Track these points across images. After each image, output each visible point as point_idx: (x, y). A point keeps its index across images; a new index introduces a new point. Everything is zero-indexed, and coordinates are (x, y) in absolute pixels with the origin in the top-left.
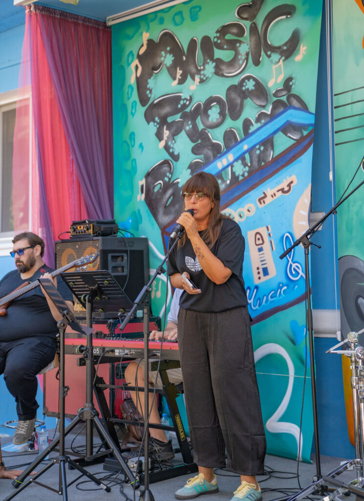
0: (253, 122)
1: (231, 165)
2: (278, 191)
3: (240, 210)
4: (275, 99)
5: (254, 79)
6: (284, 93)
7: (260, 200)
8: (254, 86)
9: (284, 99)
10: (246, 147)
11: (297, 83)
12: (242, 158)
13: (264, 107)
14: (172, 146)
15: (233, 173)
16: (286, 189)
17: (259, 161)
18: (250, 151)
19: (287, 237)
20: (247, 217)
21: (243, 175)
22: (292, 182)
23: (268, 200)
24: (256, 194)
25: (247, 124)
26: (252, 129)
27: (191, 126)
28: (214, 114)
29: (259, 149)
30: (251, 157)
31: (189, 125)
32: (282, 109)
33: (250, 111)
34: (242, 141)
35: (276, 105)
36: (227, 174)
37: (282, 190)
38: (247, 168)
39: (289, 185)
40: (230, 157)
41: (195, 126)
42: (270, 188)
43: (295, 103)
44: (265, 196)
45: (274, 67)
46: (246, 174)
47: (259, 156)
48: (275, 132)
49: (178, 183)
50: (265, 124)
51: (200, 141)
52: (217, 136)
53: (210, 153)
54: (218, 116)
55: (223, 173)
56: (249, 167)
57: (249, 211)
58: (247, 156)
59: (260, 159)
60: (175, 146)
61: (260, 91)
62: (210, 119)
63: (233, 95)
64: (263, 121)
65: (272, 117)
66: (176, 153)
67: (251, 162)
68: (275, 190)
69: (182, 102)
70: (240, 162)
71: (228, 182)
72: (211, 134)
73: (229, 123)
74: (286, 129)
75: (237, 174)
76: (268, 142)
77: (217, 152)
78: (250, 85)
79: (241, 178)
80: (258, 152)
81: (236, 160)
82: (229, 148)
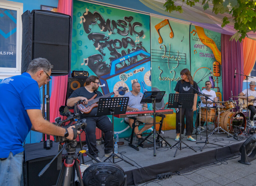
0: (131, 50)
1: (124, 61)
2: (139, 70)
3: (128, 74)
4: (137, 46)
5: (131, 39)
6: (140, 45)
7: (134, 72)
8: (131, 40)
9: (140, 47)
10: (129, 57)
11: (143, 44)
12: (128, 59)
13: (134, 47)
14: (102, 50)
15: (125, 63)
16: (142, 70)
17: (133, 61)
18: (131, 58)
19: (143, 82)
20: (131, 76)
21: (128, 64)
22: (143, 69)
23: (136, 72)
24: (133, 70)
25: (129, 50)
26: (131, 52)
27: (109, 46)
28: (118, 45)
29: (133, 58)
30: (131, 60)
31: (108, 46)
32: (139, 49)
33: (130, 47)
34: (127, 55)
35: (138, 48)
36: (123, 63)
37: (140, 70)
38: (130, 63)
39: (142, 69)
40: (124, 58)
41: (111, 46)
42: (137, 69)
43: (143, 49)
44: (135, 71)
45: (137, 38)
46: (129, 64)
47: (133, 60)
48: (138, 55)
49: (105, 63)
50: (134, 52)
51: (113, 51)
52: (119, 51)
53: (117, 56)
54: (119, 46)
55: (122, 63)
56: (130, 62)
57: (131, 74)
58: (129, 59)
59: (134, 61)
60: (103, 51)
61: (132, 42)
62: (117, 46)
63: (124, 41)
64: (134, 51)
65: (136, 50)
66: (104, 53)
67: (131, 61)
68: (138, 70)
69: (105, 37)
70: (127, 60)
71: (124, 65)
72: (117, 50)
73: (123, 49)
74: (141, 55)
75: (126, 64)
76: (136, 57)
77: (119, 56)
78: (130, 40)
79: (128, 65)
80: (133, 59)
81: (126, 60)
82: (123, 56)
